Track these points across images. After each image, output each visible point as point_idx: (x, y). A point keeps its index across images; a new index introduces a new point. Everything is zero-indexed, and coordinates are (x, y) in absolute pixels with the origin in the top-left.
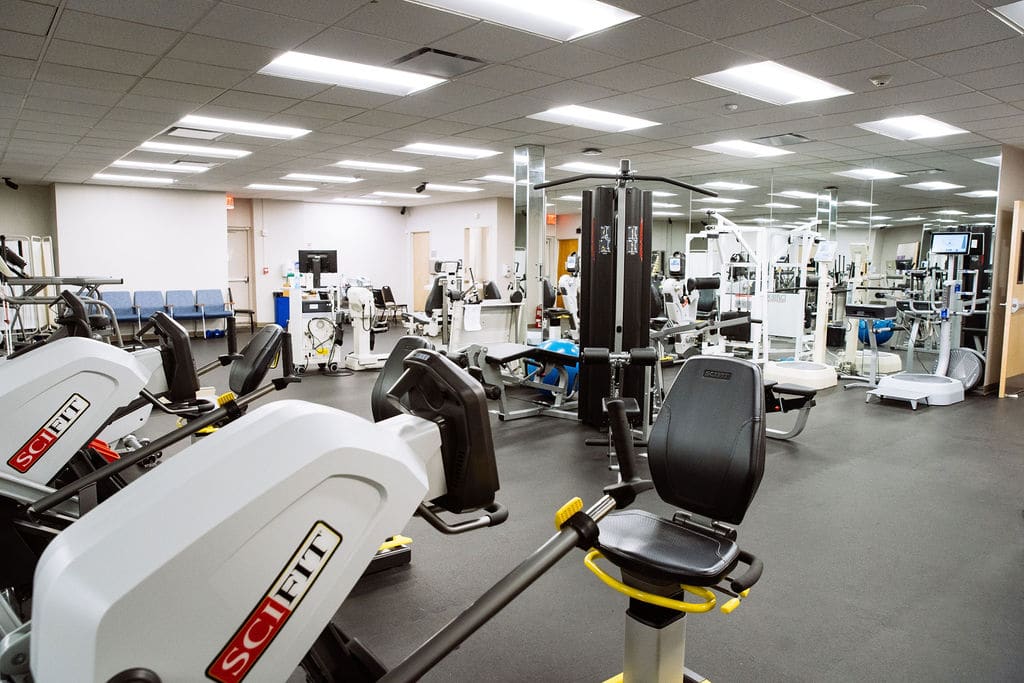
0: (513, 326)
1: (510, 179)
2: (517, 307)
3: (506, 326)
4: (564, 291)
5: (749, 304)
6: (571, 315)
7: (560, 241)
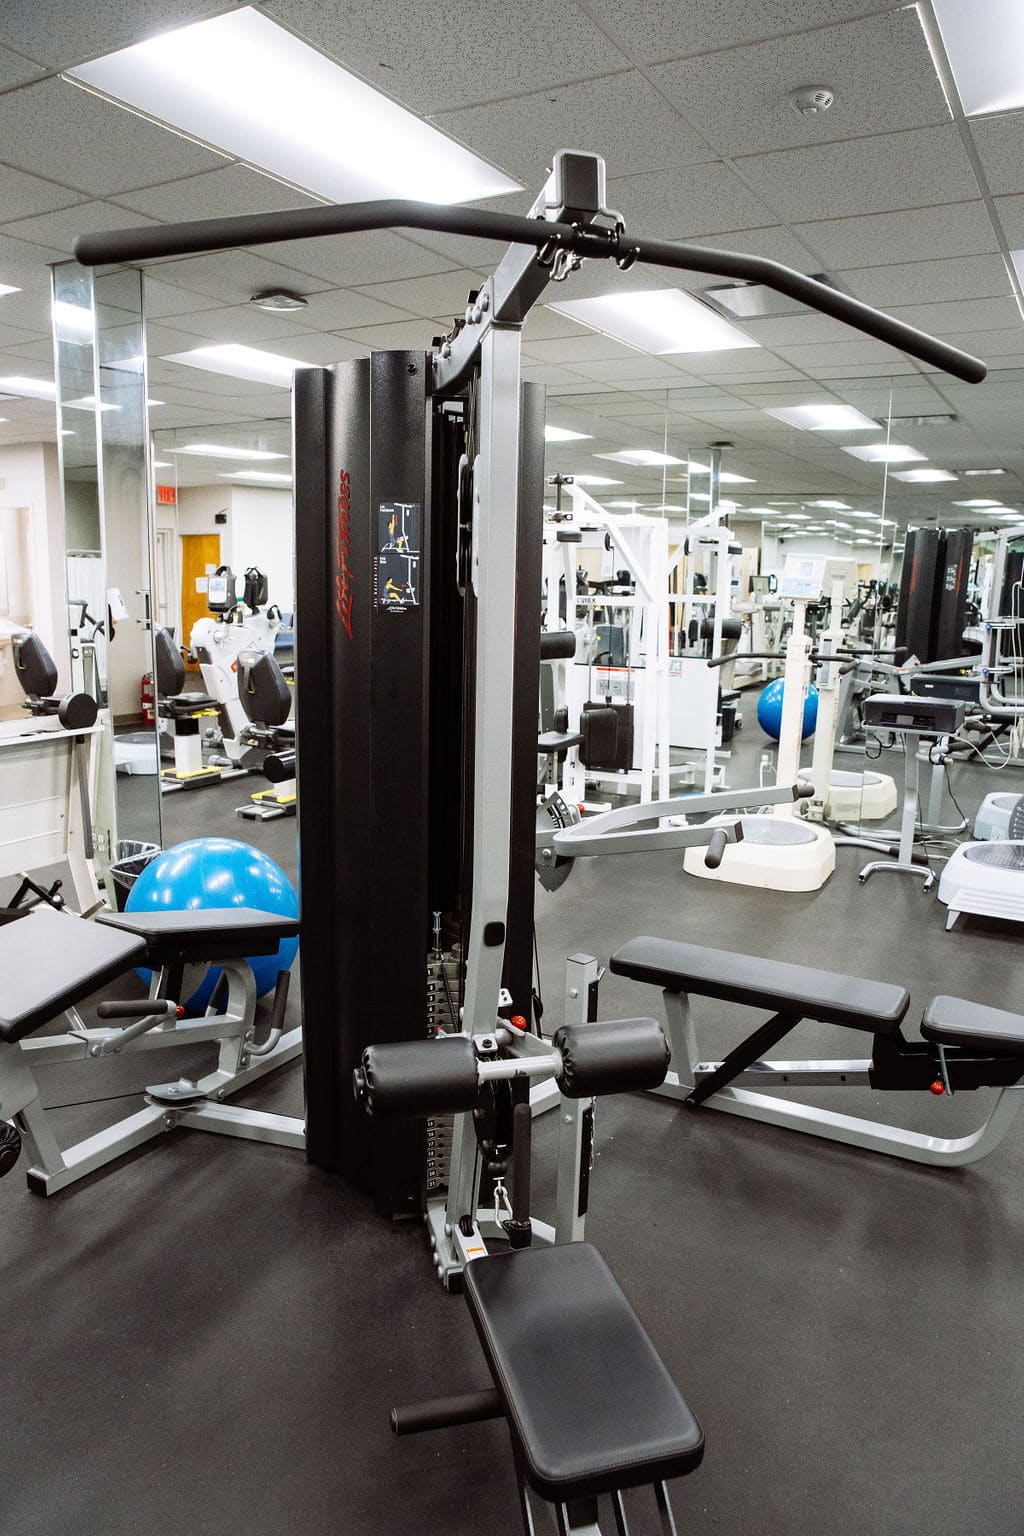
0: (75, 790)
1: (47, 389)
2: (80, 739)
3: (55, 792)
4: (204, 655)
5: (629, 689)
6: (221, 707)
7: (183, 536)
